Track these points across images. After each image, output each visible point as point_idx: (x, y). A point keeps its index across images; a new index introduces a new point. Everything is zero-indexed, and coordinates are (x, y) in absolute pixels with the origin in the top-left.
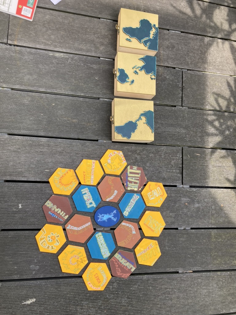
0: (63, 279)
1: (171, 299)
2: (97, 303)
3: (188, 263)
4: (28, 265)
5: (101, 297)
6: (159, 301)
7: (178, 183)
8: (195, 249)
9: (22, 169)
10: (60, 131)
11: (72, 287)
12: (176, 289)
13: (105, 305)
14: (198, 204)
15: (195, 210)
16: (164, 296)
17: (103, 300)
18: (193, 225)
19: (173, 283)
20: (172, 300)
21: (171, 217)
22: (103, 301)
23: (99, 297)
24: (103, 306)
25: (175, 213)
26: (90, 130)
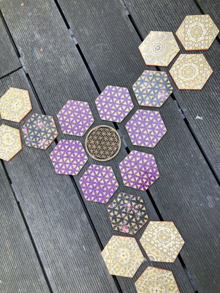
0: (208, 157)
1: (166, 6)
2: (215, 99)
3: (112, 9)
4: (212, 211)
5: (207, 97)
6: (175, 20)
7: (22, 74)
8: (90, 10)
9: (98, 281)
10: (28, 258)
11: (212, 140)
12: (150, 6)
13: (213, 86)
14: (34, 35)
15: (44, 36)
16: (166, 17)
17: (208, 92)
18: (63, 28)
19: (145, 14)
20: (166, 4)
21: (66, 61)
22: (210, 91)
23: (207, 99)
24: (216, 88)
25: (59, 58)
26: (10, 219)
